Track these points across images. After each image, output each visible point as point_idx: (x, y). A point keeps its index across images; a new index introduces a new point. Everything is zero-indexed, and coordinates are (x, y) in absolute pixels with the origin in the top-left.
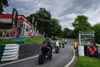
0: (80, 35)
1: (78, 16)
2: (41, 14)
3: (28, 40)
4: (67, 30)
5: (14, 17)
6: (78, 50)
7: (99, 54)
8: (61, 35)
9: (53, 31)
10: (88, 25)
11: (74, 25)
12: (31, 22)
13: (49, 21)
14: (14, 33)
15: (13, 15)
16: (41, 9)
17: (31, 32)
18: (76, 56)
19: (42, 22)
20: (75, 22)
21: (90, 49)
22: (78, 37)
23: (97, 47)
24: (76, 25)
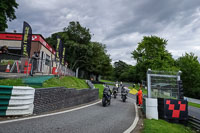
0: (149, 75)
1: (146, 39)
2: (72, 32)
3: (50, 81)
4: (121, 65)
5: (26, 38)
6: (144, 106)
7: (191, 119)
8: (108, 74)
9: (95, 66)
10: (166, 57)
11: (136, 55)
12: (54, 47)
13: (86, 47)
14: (26, 67)
15: (23, 35)
16: (72, 23)
17: (55, 66)
18: (140, 117)
19: (73, 48)
20: (138, 49)
21: (171, 107)
22: (146, 79)
23: (186, 102)
24: (141, 55)
